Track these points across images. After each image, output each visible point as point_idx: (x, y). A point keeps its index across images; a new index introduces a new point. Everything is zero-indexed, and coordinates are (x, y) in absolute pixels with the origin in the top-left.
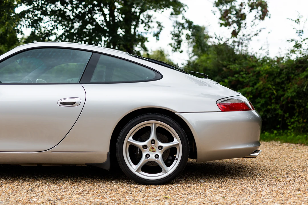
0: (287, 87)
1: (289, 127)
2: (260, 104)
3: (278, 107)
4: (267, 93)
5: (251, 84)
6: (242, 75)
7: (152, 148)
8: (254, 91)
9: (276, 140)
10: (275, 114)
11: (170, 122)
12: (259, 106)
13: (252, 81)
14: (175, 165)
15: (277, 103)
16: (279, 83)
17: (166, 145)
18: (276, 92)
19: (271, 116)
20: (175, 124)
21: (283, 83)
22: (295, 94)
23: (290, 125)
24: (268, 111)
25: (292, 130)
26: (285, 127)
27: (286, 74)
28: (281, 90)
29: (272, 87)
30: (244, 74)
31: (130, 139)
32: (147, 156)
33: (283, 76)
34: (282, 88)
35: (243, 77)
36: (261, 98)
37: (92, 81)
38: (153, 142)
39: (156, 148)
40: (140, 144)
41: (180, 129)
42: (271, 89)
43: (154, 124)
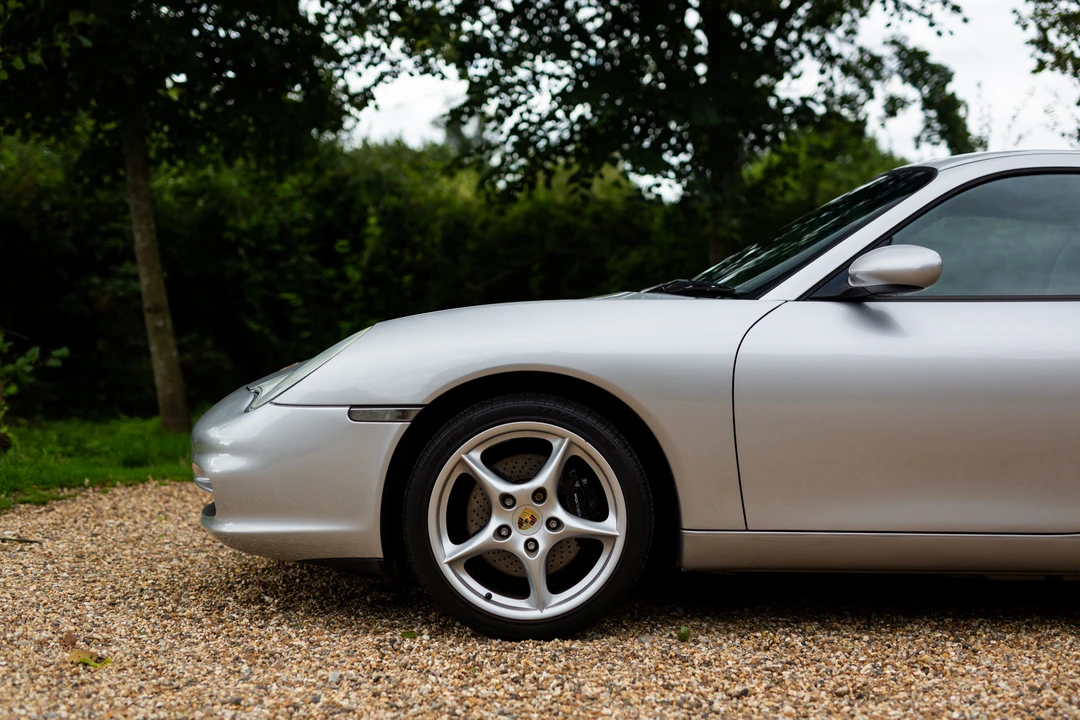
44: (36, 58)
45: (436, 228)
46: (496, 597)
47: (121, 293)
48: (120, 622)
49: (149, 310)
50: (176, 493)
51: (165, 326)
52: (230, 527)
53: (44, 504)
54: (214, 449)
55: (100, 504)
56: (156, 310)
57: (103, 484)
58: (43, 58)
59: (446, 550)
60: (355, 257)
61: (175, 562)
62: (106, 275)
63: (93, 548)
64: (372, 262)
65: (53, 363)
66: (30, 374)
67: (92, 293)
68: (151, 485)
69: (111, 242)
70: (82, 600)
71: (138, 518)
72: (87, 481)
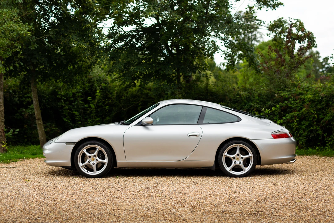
0: (326, 112)
1: (327, 145)
2: (305, 126)
3: (318, 128)
4: (311, 116)
5: (298, 109)
6: (290, 101)
7: (238, 158)
8: (300, 115)
9: (317, 155)
10: (317, 134)
11: (246, 145)
12: (304, 128)
13: (299, 107)
14: (250, 167)
15: (318, 125)
16: (320, 109)
17: (245, 157)
18: (317, 116)
19: (313, 135)
20: (249, 145)
21: (323, 108)
22: (331, 118)
23: (328, 143)
24: (311, 131)
25: (330, 147)
26: (324, 144)
27: (326, 101)
28: (322, 114)
29: (314, 112)
30: (292, 100)
31: (226, 154)
32: (235, 162)
33: (323, 103)
34: (322, 112)
35: (291, 104)
36: (306, 121)
37: (204, 122)
38: (238, 155)
39: (240, 158)
40: (231, 156)
41: (252, 148)
42: (313, 114)
43: (238, 146)
44: (11, 68)
45: (115, 93)
46: (88, 172)
47: (30, 113)
48: (31, 177)
49: (37, 119)
50: (42, 160)
51: (41, 123)
52: (48, 162)
53: (16, 162)
54: (46, 150)
55: (27, 162)
56: (39, 119)
57: (28, 158)
58: (13, 68)
59: (80, 165)
60: (93, 101)
61: (41, 170)
62: (26, 108)
63: (26, 169)
64: (98, 102)
65: (16, 133)
66: (11, 136)
67: (23, 113)
68: (37, 158)
69: (28, 100)
70: (25, 175)
71: (35, 164)
72: (24, 158)
